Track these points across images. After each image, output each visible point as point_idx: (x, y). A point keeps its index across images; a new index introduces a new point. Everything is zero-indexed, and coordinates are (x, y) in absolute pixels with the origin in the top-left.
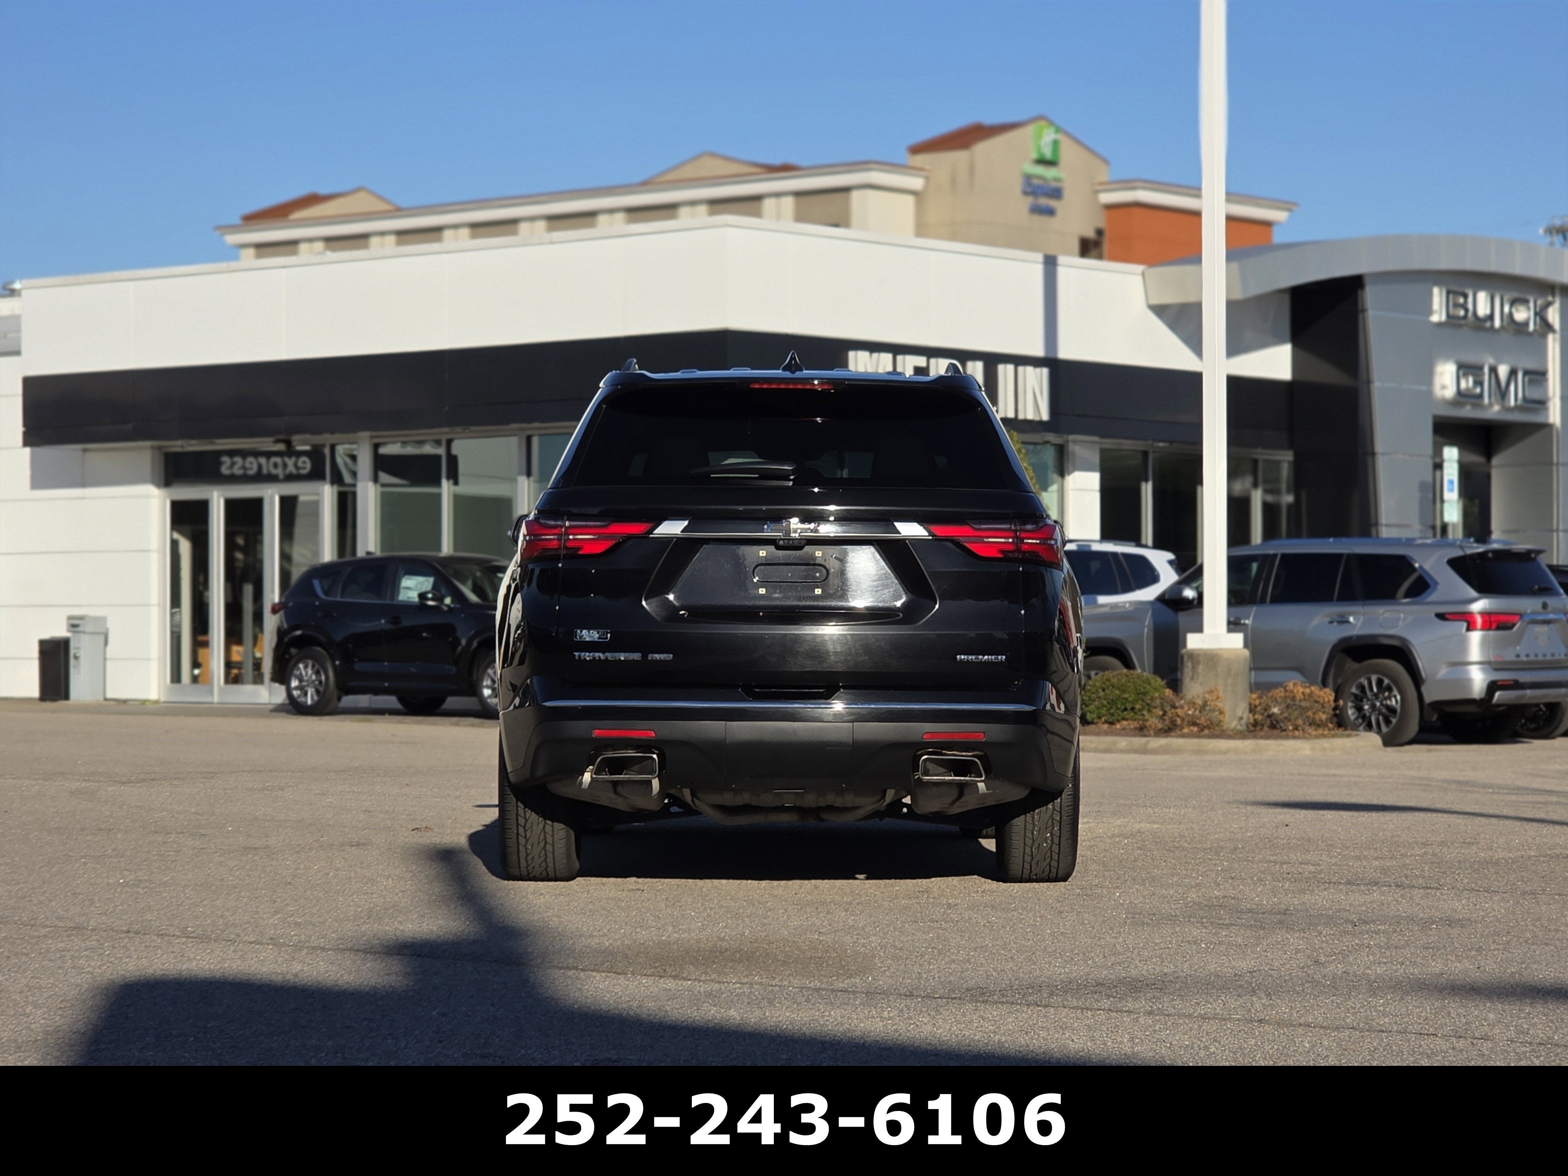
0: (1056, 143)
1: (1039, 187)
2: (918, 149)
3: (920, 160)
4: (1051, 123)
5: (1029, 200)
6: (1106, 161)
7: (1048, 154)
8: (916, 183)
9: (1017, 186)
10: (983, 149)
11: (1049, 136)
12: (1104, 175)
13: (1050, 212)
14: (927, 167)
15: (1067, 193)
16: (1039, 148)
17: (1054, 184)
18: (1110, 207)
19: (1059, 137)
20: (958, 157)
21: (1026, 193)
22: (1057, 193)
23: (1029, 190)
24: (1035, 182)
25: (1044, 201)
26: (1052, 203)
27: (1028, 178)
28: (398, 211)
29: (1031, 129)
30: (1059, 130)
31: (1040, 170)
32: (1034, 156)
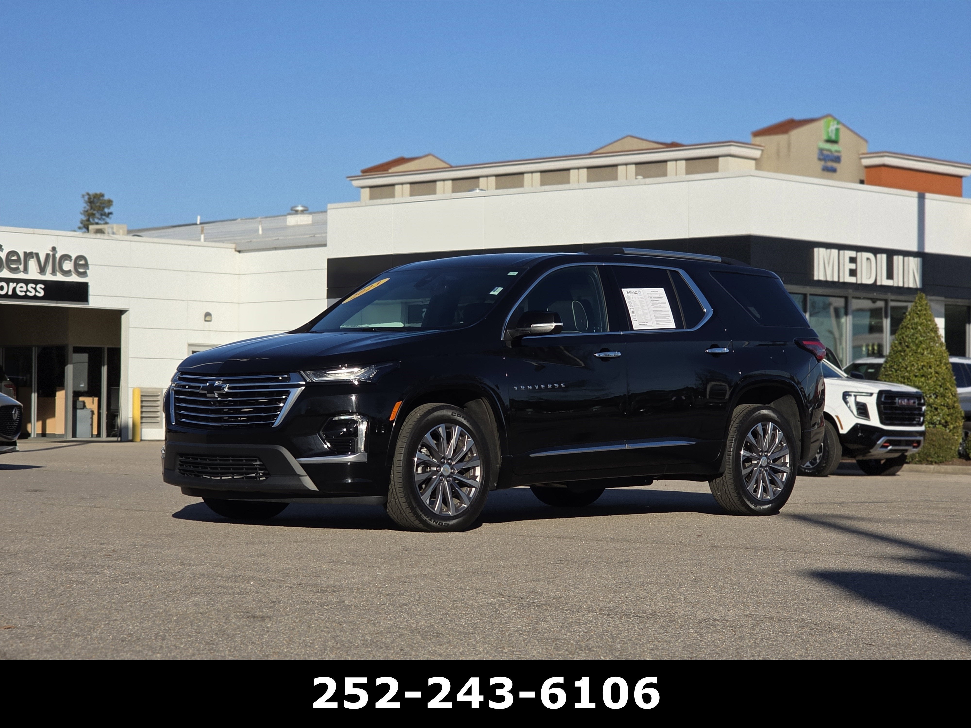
0: (837, 130)
1: (828, 156)
2: (757, 134)
3: (758, 140)
4: (834, 118)
5: (822, 163)
6: (866, 141)
7: (833, 137)
8: (756, 153)
9: (815, 155)
10: (796, 134)
11: (833, 126)
12: (864, 149)
13: (834, 170)
14: (763, 145)
15: (843, 159)
16: (828, 133)
17: (836, 154)
18: (867, 167)
19: (839, 126)
20: (781, 139)
21: (820, 159)
22: (837, 159)
23: (822, 157)
24: (825, 152)
25: (830, 164)
26: (835, 165)
27: (821, 150)
28: (451, 168)
29: (822, 122)
30: (839, 123)
31: (828, 146)
32: (825, 137)
